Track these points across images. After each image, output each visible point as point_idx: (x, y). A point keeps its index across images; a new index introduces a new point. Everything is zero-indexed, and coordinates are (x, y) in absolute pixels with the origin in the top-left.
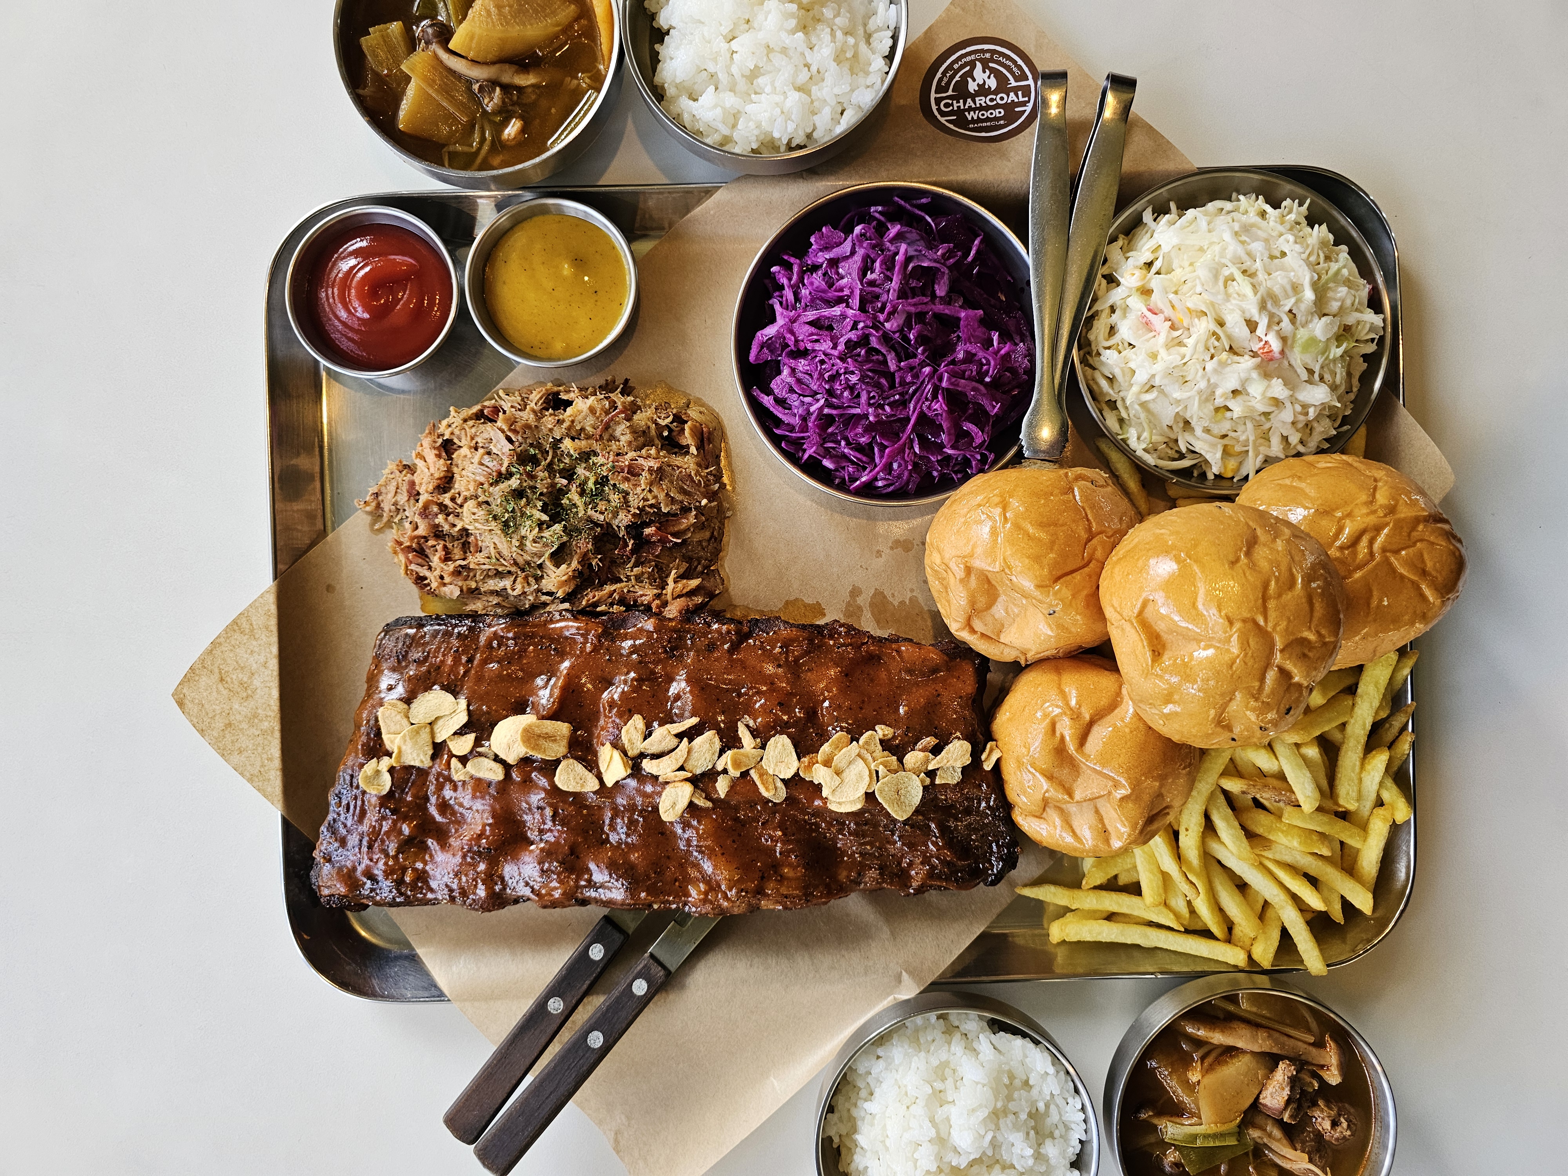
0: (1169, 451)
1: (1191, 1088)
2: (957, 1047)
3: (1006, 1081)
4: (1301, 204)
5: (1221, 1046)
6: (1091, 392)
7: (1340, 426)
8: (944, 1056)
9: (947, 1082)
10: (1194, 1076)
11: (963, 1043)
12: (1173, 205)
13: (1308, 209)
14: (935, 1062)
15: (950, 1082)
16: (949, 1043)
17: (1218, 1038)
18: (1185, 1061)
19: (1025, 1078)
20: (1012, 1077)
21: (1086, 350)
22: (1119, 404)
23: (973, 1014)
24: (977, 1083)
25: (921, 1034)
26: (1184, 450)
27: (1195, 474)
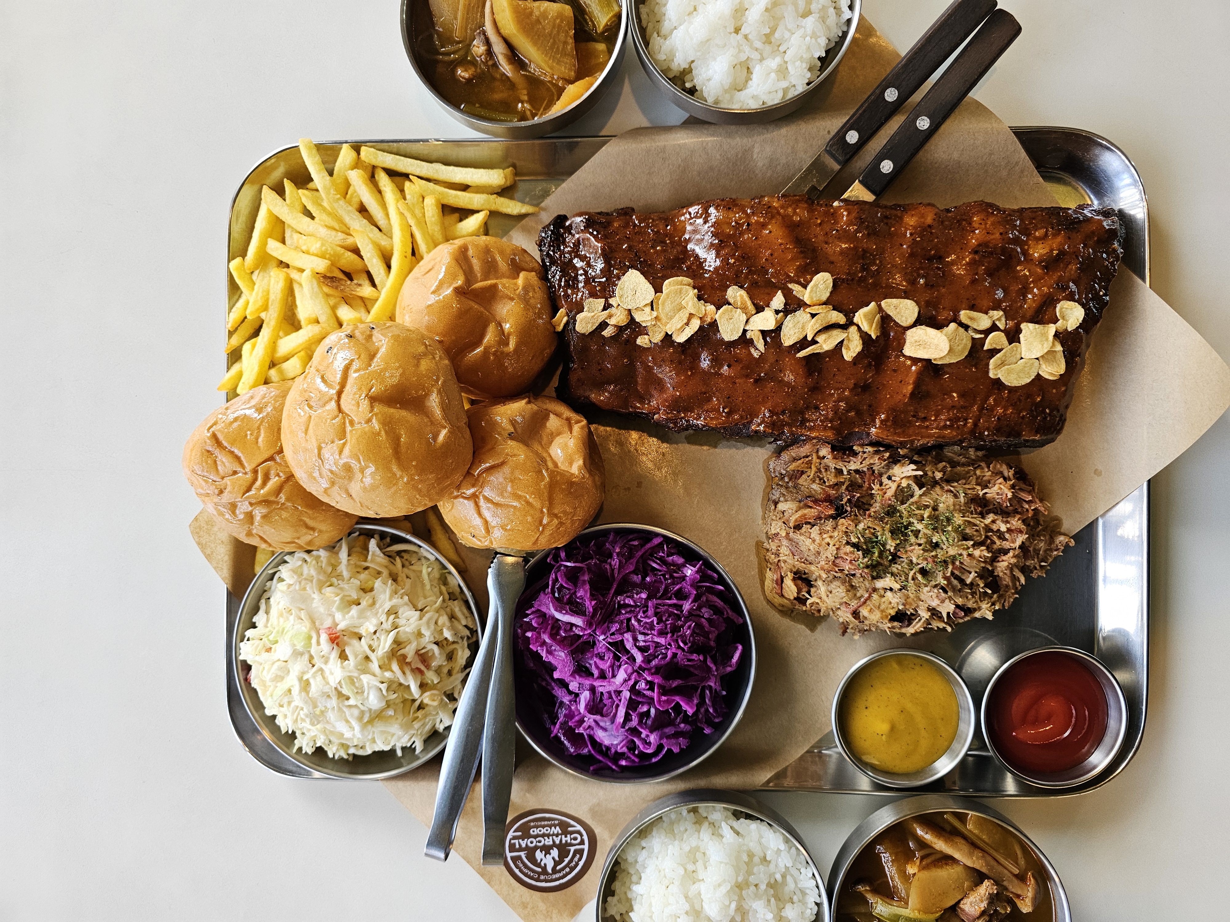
0: (409, 559)
1: (906, 878)
2: (705, 834)
3: (745, 858)
4: (300, 749)
5: (941, 852)
6: (469, 608)
7: (275, 573)
8: (694, 842)
9: (697, 864)
10: (911, 869)
11: (710, 831)
12: (399, 753)
13: (294, 745)
14: (687, 848)
15: (700, 864)
16: (699, 832)
17: (940, 845)
18: (906, 856)
19: (762, 855)
20: (751, 855)
21: (471, 641)
22: (447, 597)
23: (720, 806)
24: (721, 863)
25: (675, 826)
26: (398, 559)
27: (388, 540)
